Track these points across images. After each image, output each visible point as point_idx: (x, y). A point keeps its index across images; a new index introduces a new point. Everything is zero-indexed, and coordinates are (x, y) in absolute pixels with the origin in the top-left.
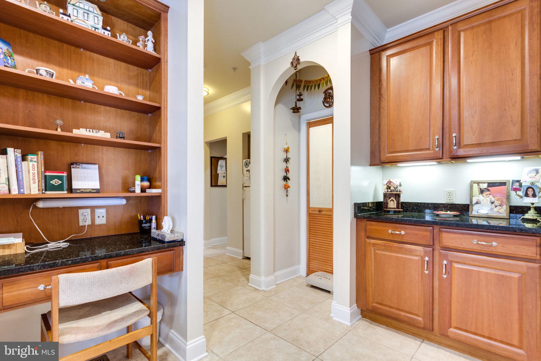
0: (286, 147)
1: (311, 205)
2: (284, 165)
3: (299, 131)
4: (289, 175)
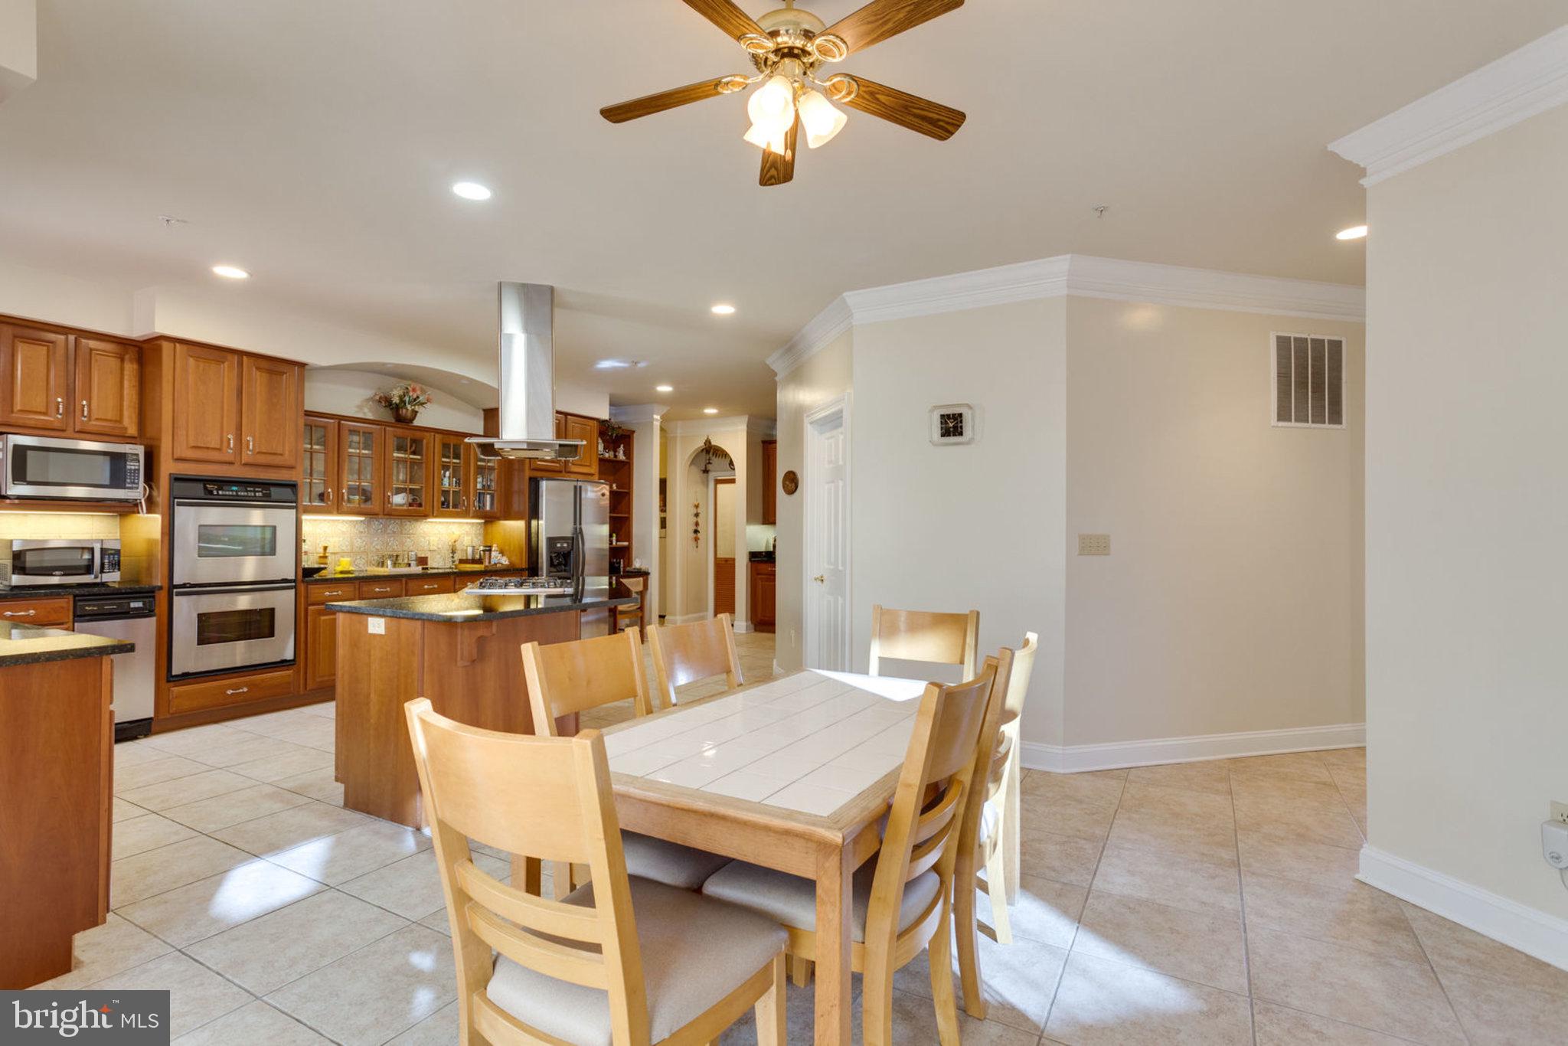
0: (697, 503)
1: (719, 556)
2: (695, 519)
3: (707, 486)
4: (699, 528)
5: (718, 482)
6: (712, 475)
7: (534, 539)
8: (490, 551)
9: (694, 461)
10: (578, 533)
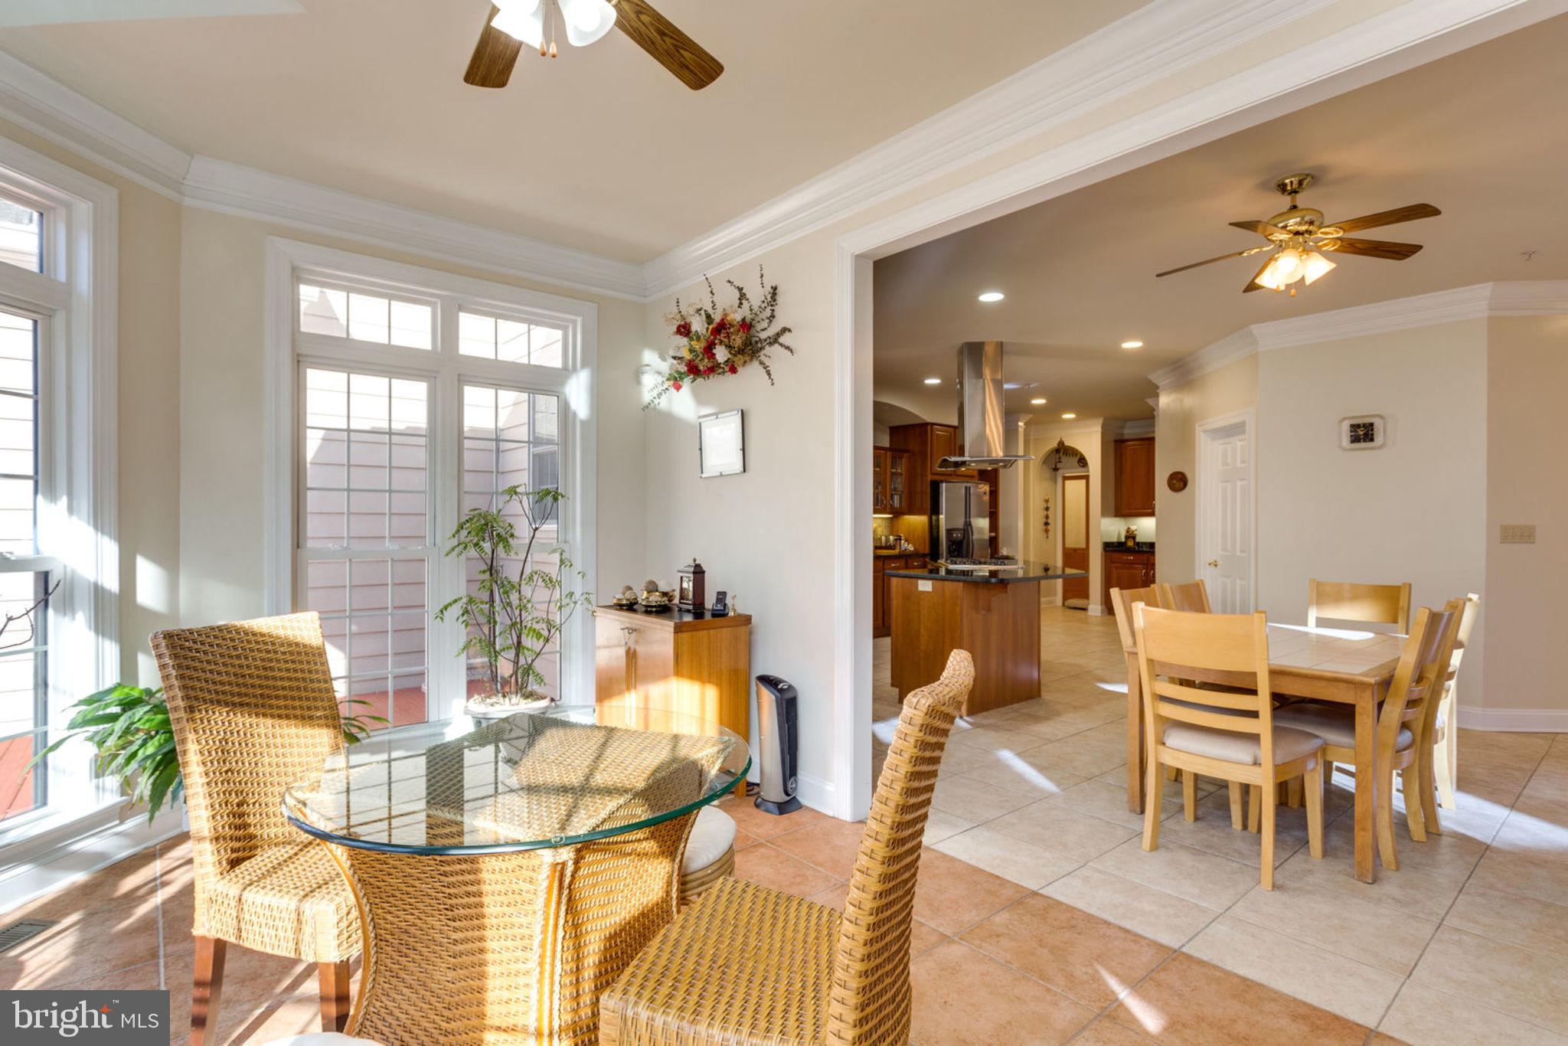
0: (1047, 498)
1: (1067, 546)
2: (1045, 513)
3: (1055, 482)
4: (1049, 521)
5: (1065, 478)
6: (1060, 473)
7: (935, 531)
8: (900, 539)
9: (1046, 460)
10: (968, 524)
